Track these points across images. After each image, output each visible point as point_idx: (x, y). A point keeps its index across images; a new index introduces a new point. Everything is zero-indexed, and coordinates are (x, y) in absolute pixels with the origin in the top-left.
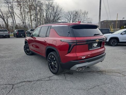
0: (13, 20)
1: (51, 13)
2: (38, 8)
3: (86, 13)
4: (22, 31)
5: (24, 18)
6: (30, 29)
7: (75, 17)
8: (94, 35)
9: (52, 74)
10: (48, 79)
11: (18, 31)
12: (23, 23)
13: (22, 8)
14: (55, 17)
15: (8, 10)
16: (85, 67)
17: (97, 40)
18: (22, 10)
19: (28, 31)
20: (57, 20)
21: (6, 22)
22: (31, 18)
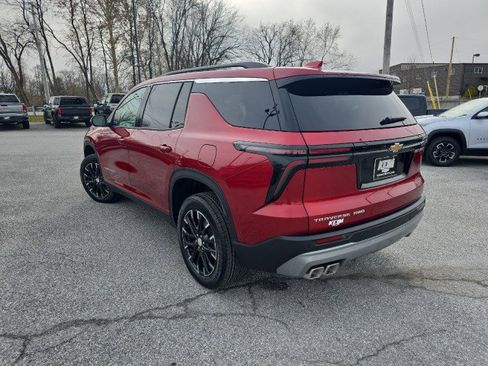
0: (43, 60)
1: (193, 33)
2: (142, 11)
3: (330, 34)
4: (80, 101)
5: (84, 49)
6: (111, 94)
7: (287, 48)
8: (382, 123)
9: (198, 289)
10: (181, 310)
11: (63, 102)
12: (84, 70)
13: (78, 9)
14: (210, 46)
15: (21, 19)
16: (340, 261)
17: (393, 144)
18: (78, 17)
19: (103, 102)
20: (218, 59)
21: (16, 66)
22: (113, 50)
